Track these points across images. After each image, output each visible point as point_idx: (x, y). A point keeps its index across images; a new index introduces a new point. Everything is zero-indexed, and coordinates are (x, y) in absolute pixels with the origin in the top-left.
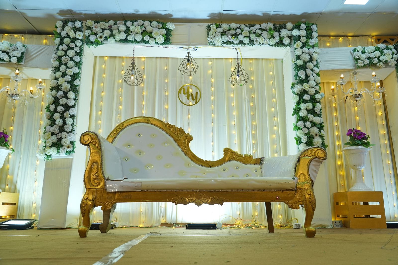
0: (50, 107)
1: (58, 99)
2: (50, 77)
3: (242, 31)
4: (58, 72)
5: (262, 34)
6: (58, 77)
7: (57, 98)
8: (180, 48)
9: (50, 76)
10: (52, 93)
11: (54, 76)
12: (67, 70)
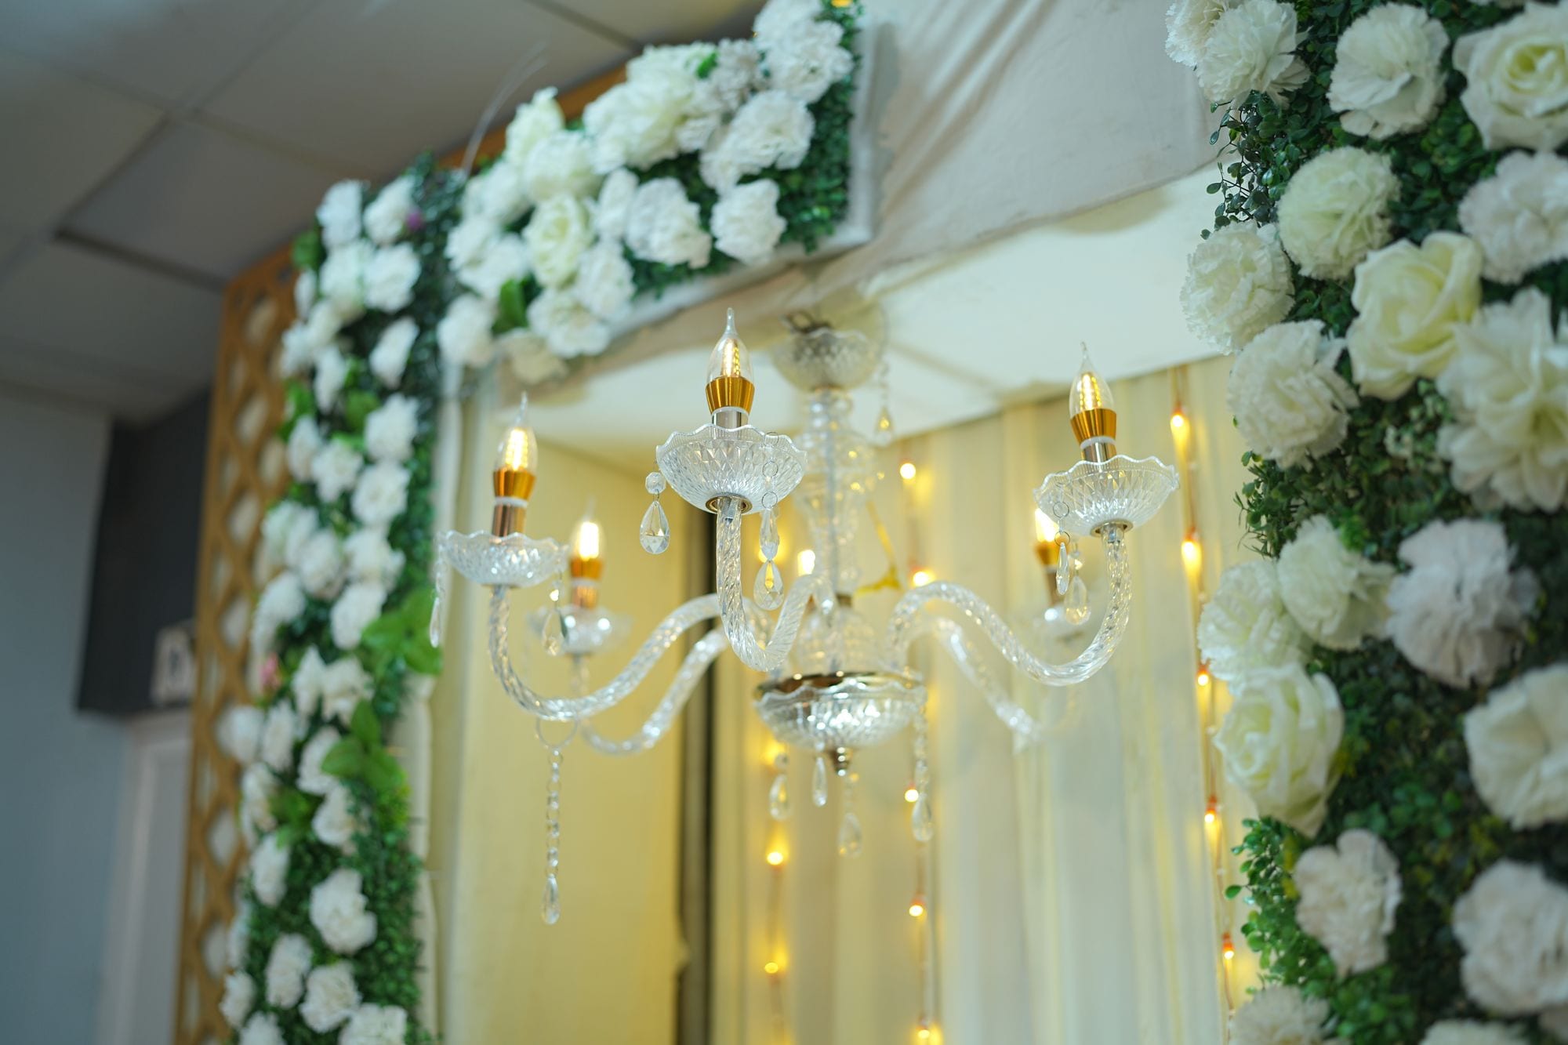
0: (1311, 896)
1: (1413, 692)
2: (1202, 296)
4: (1308, 173)
6: (1326, 256)
7: (1402, 662)
9: (1204, 280)
10: (1286, 595)
11: (1264, 260)
12: (1470, 75)
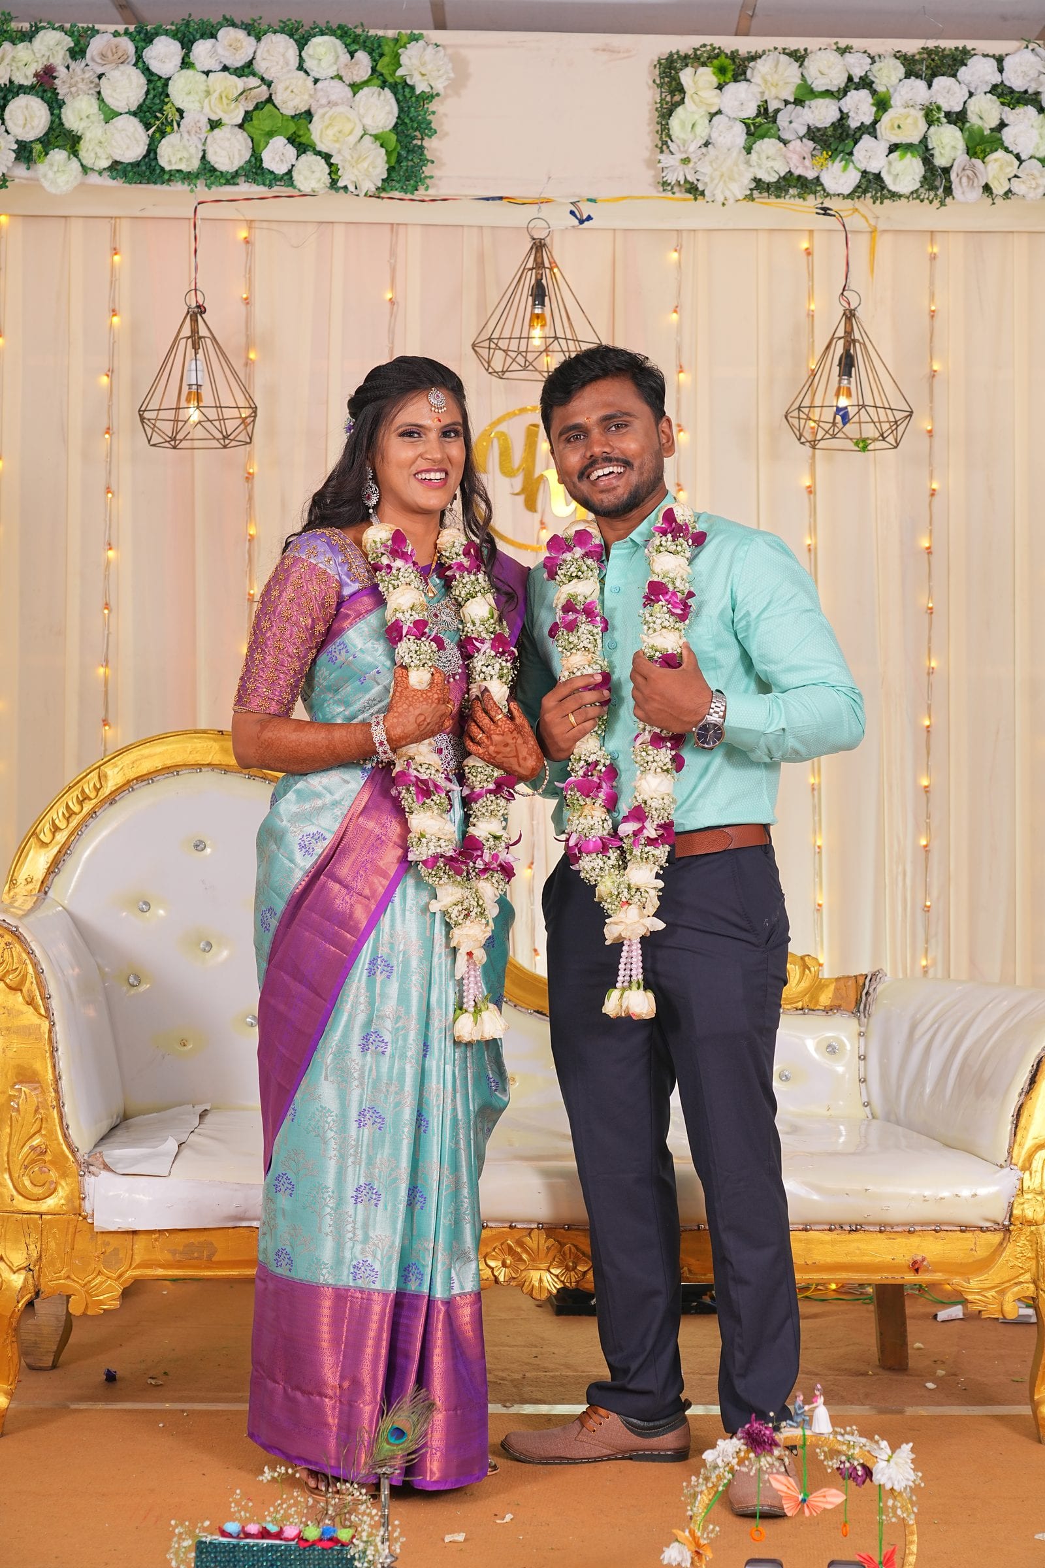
3: (882, 105)
5: (1005, 130)
8: (487, 199)
